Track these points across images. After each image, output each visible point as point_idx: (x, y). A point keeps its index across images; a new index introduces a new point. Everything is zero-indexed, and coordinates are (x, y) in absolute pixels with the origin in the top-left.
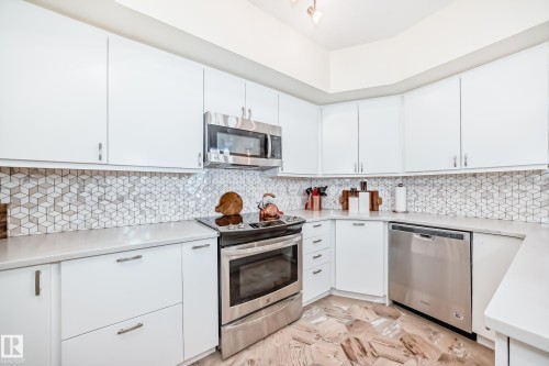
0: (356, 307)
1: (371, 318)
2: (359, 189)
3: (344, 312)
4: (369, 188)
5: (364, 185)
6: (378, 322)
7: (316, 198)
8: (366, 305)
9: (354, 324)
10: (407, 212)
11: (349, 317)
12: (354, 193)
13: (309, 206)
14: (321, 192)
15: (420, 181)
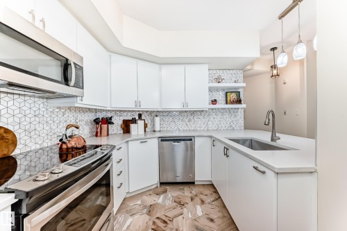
0: (145, 197)
1: (156, 199)
2: (137, 118)
3: (140, 205)
4: (143, 117)
5: (140, 116)
6: (160, 200)
7: (105, 126)
8: (149, 193)
9: (150, 210)
10: (160, 131)
11: (145, 207)
12: (134, 121)
13: (99, 134)
14: (108, 121)
15: (165, 114)
